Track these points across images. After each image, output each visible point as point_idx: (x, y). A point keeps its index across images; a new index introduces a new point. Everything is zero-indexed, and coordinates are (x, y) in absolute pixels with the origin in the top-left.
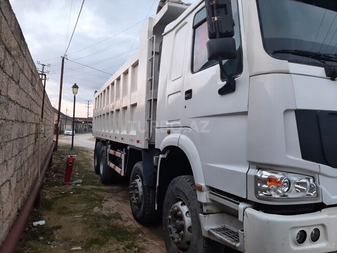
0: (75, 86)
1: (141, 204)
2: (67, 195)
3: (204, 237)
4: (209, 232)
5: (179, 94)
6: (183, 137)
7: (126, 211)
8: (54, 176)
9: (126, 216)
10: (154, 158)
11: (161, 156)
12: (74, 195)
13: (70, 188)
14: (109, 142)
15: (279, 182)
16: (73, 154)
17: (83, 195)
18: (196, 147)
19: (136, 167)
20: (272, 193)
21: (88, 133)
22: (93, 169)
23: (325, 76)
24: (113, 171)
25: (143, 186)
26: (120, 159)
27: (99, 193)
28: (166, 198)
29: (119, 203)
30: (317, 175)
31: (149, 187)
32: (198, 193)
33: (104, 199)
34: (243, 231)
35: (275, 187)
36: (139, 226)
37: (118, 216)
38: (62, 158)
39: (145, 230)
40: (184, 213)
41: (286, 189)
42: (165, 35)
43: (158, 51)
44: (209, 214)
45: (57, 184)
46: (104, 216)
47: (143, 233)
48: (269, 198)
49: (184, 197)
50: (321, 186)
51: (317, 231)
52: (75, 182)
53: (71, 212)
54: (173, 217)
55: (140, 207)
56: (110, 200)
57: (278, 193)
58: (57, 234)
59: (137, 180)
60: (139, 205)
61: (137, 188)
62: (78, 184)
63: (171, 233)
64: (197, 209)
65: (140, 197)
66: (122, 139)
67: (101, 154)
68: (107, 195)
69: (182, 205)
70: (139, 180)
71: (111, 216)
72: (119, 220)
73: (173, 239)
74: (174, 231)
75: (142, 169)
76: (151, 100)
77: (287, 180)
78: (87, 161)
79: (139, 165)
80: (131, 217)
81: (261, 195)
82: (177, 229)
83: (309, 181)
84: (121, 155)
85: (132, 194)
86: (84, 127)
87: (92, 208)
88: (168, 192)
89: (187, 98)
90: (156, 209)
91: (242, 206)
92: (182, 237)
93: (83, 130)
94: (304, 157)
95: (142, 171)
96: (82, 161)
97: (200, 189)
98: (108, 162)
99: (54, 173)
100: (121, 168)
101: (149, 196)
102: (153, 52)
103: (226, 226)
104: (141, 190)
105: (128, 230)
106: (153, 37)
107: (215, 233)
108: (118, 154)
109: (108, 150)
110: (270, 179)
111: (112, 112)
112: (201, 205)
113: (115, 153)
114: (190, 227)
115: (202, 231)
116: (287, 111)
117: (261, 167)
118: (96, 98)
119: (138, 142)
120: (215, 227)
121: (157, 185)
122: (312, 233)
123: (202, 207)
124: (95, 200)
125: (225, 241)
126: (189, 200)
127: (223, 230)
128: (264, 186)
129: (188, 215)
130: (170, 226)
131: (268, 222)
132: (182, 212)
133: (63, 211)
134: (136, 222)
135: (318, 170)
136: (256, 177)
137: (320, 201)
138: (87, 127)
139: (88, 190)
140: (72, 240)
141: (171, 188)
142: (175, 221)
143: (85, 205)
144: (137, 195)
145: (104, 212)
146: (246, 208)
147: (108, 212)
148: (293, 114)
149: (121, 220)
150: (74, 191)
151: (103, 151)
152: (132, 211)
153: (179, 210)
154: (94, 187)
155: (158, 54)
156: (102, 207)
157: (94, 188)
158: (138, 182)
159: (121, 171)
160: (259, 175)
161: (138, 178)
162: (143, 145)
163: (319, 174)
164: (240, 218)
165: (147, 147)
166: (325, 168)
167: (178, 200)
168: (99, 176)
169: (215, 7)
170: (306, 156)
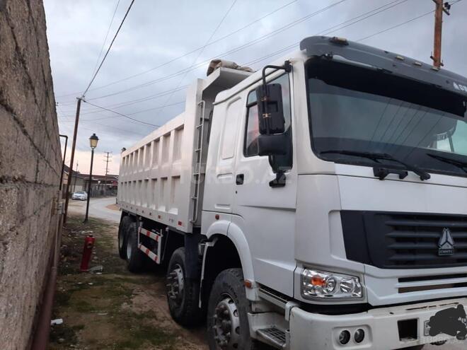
0: (94, 138)
1: (181, 300)
2: (84, 286)
3: (252, 338)
4: (257, 333)
5: (230, 176)
6: (233, 225)
7: (161, 308)
8: (65, 260)
9: (162, 315)
10: (200, 246)
11: (207, 244)
12: (95, 287)
13: (87, 277)
14: (140, 218)
15: (324, 282)
16: (87, 229)
17: (106, 287)
18: (246, 238)
19: (176, 255)
20: (317, 292)
21: (105, 196)
22: (116, 251)
23: (373, 176)
24: (145, 256)
25: (184, 278)
26: (156, 242)
27: (126, 284)
28: (212, 294)
29: (153, 298)
30: (362, 276)
31: (192, 280)
32: (247, 290)
33: (134, 292)
34: (289, 331)
35: (320, 287)
36: (178, 327)
37: (151, 315)
38: (73, 235)
39: (186, 333)
40: (232, 313)
41: (331, 289)
42: (216, 104)
43: (208, 118)
44: (258, 313)
45: (71, 271)
46: (134, 314)
47: (182, 336)
48: (314, 297)
49: (232, 293)
50: (366, 287)
51: (362, 332)
52: (94, 269)
53: (93, 309)
54: (218, 316)
55: (179, 304)
56: (141, 293)
57: (323, 293)
58: (80, 335)
59: (177, 271)
60: (178, 300)
61: (177, 281)
62: (98, 271)
63: (217, 335)
64: (245, 308)
65: (180, 291)
66: (159, 217)
67: (129, 232)
68: (137, 287)
69: (229, 302)
70: (179, 270)
71: (143, 315)
72: (154, 320)
73: (219, 341)
74: (220, 332)
75: (183, 257)
76: (198, 175)
77: (333, 280)
78: (108, 239)
79: (179, 252)
80: (169, 316)
81: (306, 294)
82: (223, 330)
83: (355, 281)
84: (157, 237)
85: (170, 287)
86: (100, 188)
87: (119, 304)
88: (215, 287)
89: (238, 183)
90: (200, 306)
91: (289, 305)
92: (229, 338)
93: (99, 193)
94: (348, 258)
95: (184, 260)
96: (101, 240)
97: (249, 286)
98: (139, 245)
99: (65, 256)
100: (156, 253)
101: (191, 290)
102: (201, 119)
103: (276, 326)
104: (181, 282)
105: (165, 331)
106: (202, 103)
107: (263, 334)
108: (153, 235)
109: (139, 228)
110: (315, 279)
111: (147, 180)
112: (250, 303)
113: (148, 233)
114: (238, 328)
115: (251, 331)
116: (332, 212)
117: (307, 266)
118: (124, 158)
119: (180, 223)
120: (263, 327)
121: (202, 278)
122: (356, 334)
123: (250, 306)
124: (122, 293)
125: (273, 343)
126: (238, 297)
127: (273, 331)
128: (310, 285)
129: (236, 314)
130: (215, 327)
131: (312, 322)
132: (229, 311)
133: (83, 308)
134: (174, 323)
135: (362, 270)
136: (302, 275)
137: (365, 302)
138: (104, 189)
139: (112, 281)
140: (98, 343)
141: (218, 282)
142: (221, 321)
143: (109, 300)
144: (176, 289)
145: (134, 309)
146: (293, 307)
147: (140, 310)
148: (339, 214)
149: (157, 320)
150: (95, 282)
151: (132, 229)
152: (170, 308)
153: (226, 308)
154: (119, 276)
155: (208, 121)
156: (132, 302)
157: (119, 278)
158: (178, 273)
159: (156, 257)
160: (305, 274)
161: (178, 268)
162: (185, 228)
163: (364, 274)
164: (287, 318)
165: (191, 231)
166: (370, 269)
167: (226, 297)
168: (125, 262)
169: (266, 104)
170: (350, 256)
